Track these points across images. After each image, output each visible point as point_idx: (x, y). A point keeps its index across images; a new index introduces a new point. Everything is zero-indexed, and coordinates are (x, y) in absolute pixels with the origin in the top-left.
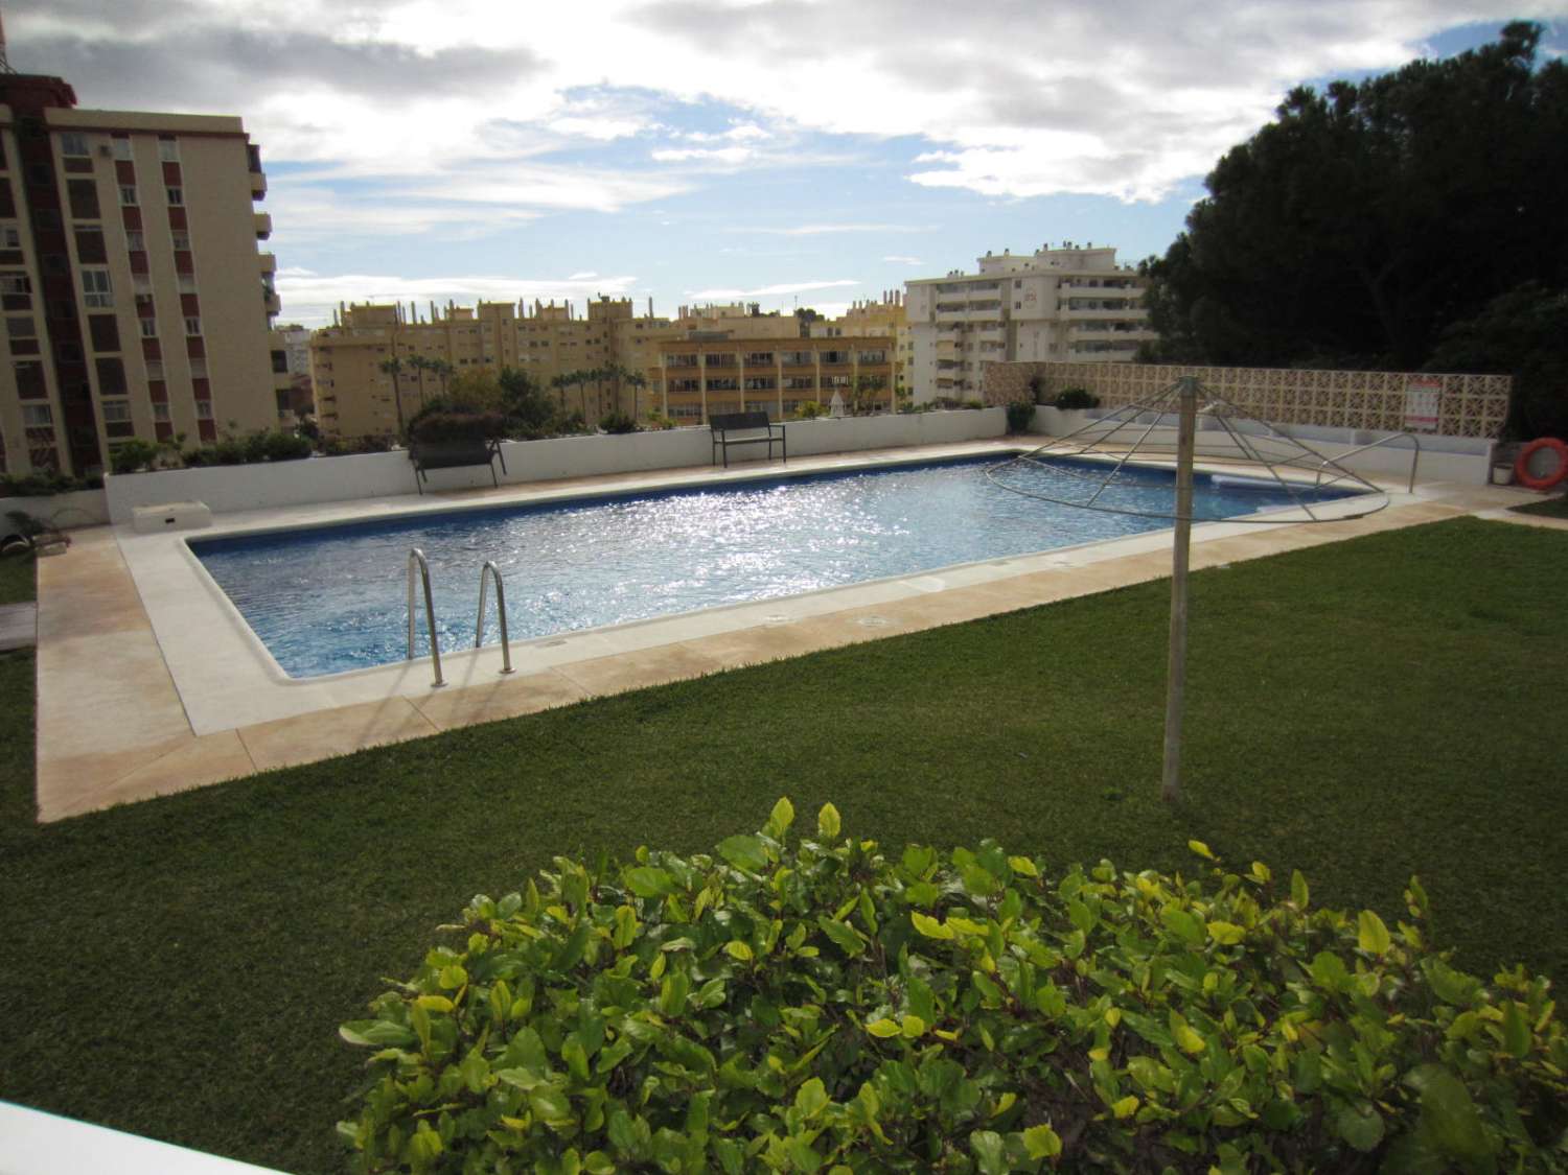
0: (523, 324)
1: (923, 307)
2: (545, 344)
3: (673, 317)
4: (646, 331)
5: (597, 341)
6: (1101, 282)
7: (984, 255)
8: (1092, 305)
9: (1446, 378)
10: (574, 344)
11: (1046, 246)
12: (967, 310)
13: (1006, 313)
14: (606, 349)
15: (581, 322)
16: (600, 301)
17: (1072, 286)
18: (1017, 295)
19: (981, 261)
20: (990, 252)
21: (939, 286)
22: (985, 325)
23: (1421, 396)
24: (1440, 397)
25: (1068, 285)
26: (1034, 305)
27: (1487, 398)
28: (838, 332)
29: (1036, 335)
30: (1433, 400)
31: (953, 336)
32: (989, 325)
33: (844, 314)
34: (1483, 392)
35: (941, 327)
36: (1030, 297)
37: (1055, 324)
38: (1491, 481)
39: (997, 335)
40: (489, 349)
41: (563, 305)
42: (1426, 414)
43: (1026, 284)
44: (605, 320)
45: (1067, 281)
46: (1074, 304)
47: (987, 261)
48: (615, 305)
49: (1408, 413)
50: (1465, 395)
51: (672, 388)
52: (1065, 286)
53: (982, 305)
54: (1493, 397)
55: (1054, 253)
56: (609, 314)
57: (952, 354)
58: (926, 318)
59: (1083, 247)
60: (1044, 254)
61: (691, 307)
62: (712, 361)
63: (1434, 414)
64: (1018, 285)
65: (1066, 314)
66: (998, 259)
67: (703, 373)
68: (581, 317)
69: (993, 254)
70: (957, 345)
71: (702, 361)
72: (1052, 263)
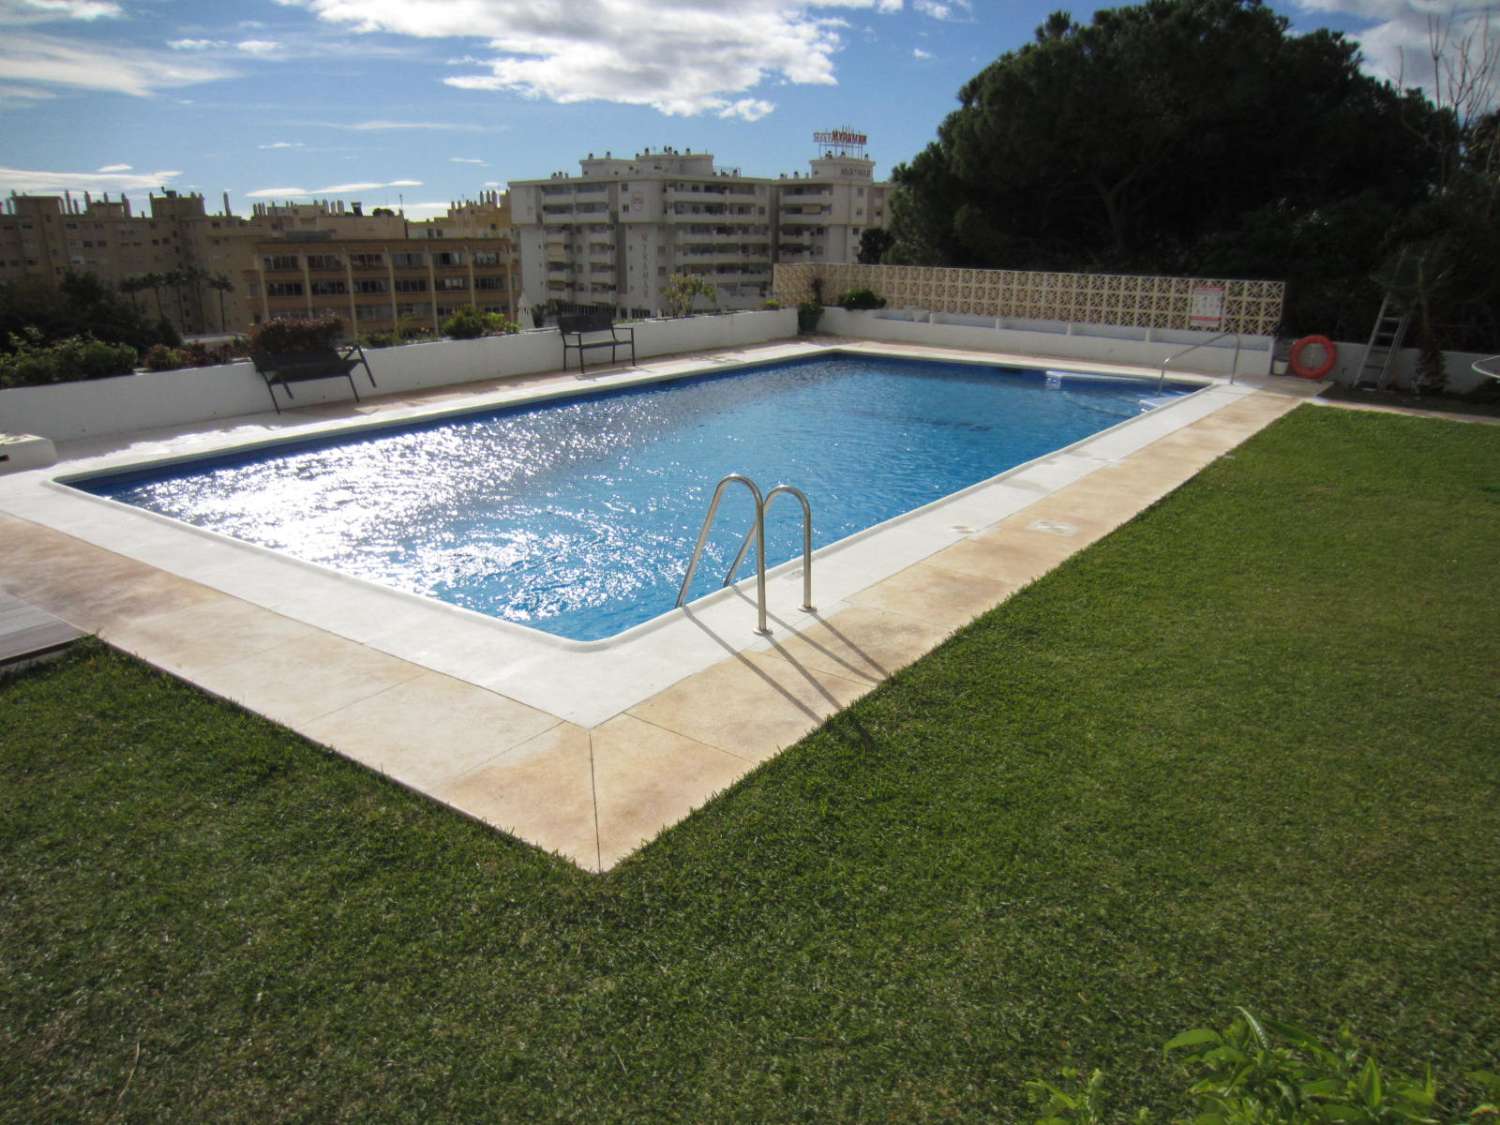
0: (74, 221)
1: (529, 208)
2: (102, 244)
3: (247, 215)
4: (224, 231)
5: (166, 241)
6: (702, 187)
7: (586, 158)
8: (695, 208)
11: (647, 150)
12: (575, 212)
13: (614, 216)
14: (177, 250)
15: (143, 219)
16: (165, 196)
17: (676, 190)
18: (624, 198)
19: (584, 164)
20: (591, 155)
21: (545, 188)
22: (593, 227)
25: (673, 189)
26: (642, 207)
28: (440, 233)
29: (645, 238)
31: (561, 238)
32: (597, 228)
33: (445, 215)
35: (549, 229)
36: (638, 200)
37: (662, 227)
39: (606, 238)
40: (32, 249)
41: (118, 200)
43: (632, 187)
44: (172, 217)
45: (670, 186)
46: (679, 208)
47: (589, 164)
48: (183, 201)
51: (272, 291)
52: (671, 191)
53: (590, 208)
55: (657, 159)
56: (177, 210)
57: (560, 256)
58: (533, 219)
59: (682, 152)
60: (645, 158)
61: (268, 205)
62: (313, 263)
64: (625, 188)
65: (673, 218)
66: (601, 163)
67: (306, 276)
68: (143, 213)
69: (595, 157)
70: (566, 247)
71: (303, 263)
72: (656, 168)
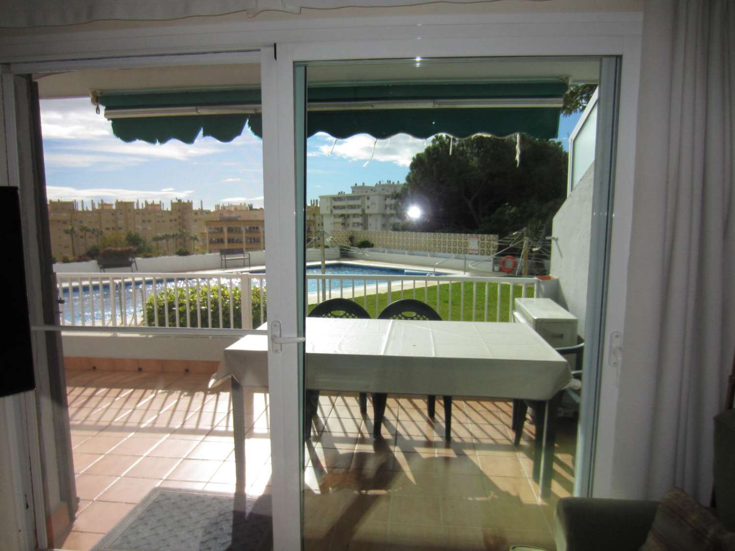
0: (138, 212)
1: (327, 207)
2: (149, 221)
3: (213, 209)
4: (199, 216)
5: (175, 220)
7: (354, 185)
9: (480, 236)
10: (164, 221)
11: (380, 182)
12: (346, 209)
13: (363, 211)
14: (180, 224)
15: (167, 211)
16: (177, 201)
17: (391, 199)
18: (368, 203)
19: (352, 188)
21: (335, 199)
22: (354, 215)
23: (473, 241)
24: (479, 242)
25: (388, 199)
26: (375, 206)
29: (376, 220)
30: (477, 243)
31: (340, 220)
32: (356, 215)
34: (491, 241)
35: (335, 216)
36: (373, 204)
37: (384, 215)
38: (493, 270)
39: (359, 220)
40: (121, 223)
41: (158, 203)
42: (475, 249)
43: (371, 198)
44: (179, 210)
45: (387, 197)
46: (392, 207)
47: (355, 188)
48: (184, 203)
49: (470, 248)
50: (486, 242)
51: (211, 242)
53: (353, 207)
54: (493, 242)
55: (384, 185)
56: (182, 208)
57: (340, 228)
58: (328, 212)
59: (396, 183)
60: (379, 185)
61: (221, 205)
62: (230, 230)
63: (477, 248)
64: (368, 198)
65: (388, 211)
66: (360, 187)
67: (226, 235)
68: (167, 209)
69: (358, 185)
70: (342, 224)
71: (225, 230)
72: (383, 189)
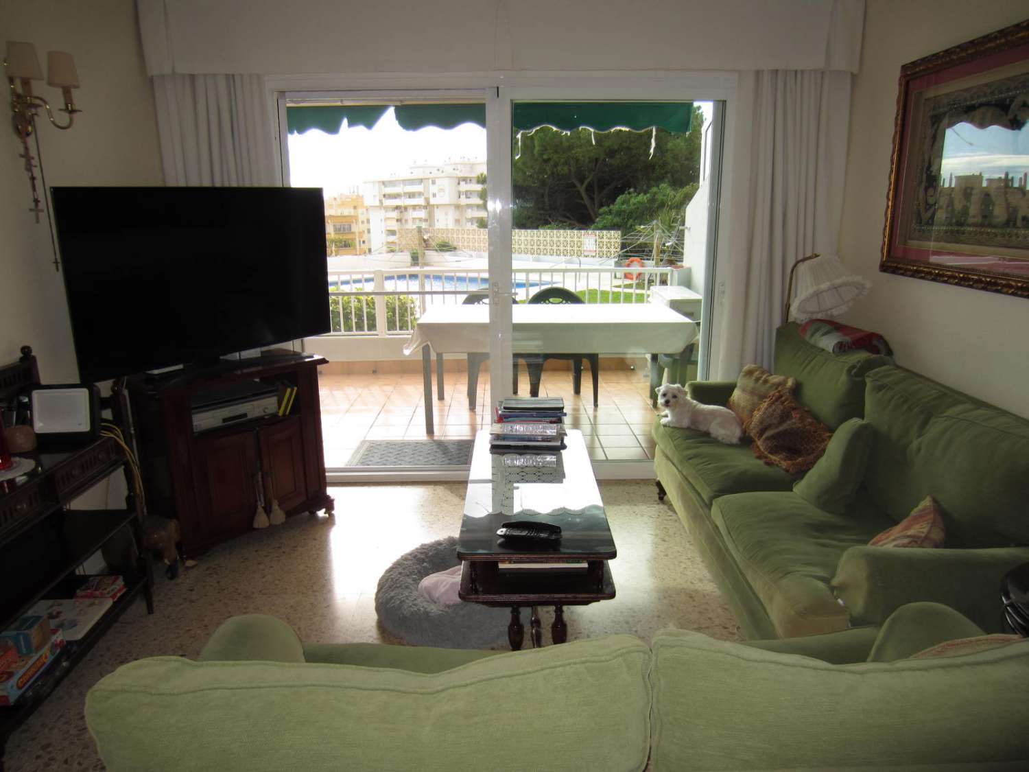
1: (375, 196)
7: (412, 164)
9: (597, 232)
11: (450, 158)
12: (403, 198)
13: (427, 200)
17: (466, 183)
18: (433, 189)
19: (410, 166)
20: (415, 162)
21: (385, 183)
22: (414, 207)
23: (589, 240)
24: (596, 241)
25: (464, 183)
26: (444, 195)
27: (613, 241)
29: (446, 214)
30: (594, 242)
31: (395, 214)
32: (417, 208)
34: (611, 238)
35: (386, 208)
36: (442, 190)
37: (458, 207)
39: (422, 214)
42: (591, 249)
43: (438, 182)
45: (463, 180)
46: (467, 194)
47: (414, 167)
49: (585, 249)
50: (605, 240)
52: (462, 183)
53: (411, 195)
54: (615, 240)
55: (455, 163)
57: (394, 226)
58: (377, 203)
59: (472, 159)
60: (449, 163)
63: (594, 249)
64: (434, 183)
65: (464, 201)
66: (421, 166)
69: (417, 163)
70: (397, 220)
72: (454, 169)
